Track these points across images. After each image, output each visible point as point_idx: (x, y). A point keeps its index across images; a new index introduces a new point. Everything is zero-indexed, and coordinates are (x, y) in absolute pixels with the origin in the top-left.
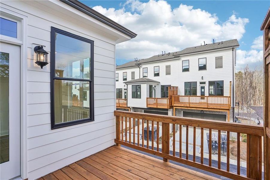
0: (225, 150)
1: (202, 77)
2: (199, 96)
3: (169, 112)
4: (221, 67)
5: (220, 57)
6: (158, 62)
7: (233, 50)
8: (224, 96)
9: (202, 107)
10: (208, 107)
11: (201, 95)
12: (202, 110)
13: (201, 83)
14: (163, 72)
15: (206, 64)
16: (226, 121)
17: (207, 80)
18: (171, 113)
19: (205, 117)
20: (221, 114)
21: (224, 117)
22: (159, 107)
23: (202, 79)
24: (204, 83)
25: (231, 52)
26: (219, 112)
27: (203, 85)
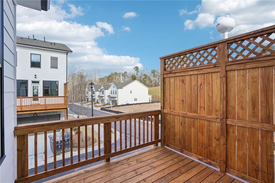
0: (69, 146)
1: (35, 75)
2: (30, 97)
4: (56, 67)
5: (56, 57)
7: (67, 54)
8: (59, 96)
9: (39, 109)
10: (47, 109)
11: (33, 96)
12: (34, 113)
13: (33, 82)
15: (40, 61)
16: (60, 120)
17: (41, 79)
19: (38, 121)
20: (56, 114)
21: (59, 116)
23: (35, 78)
24: (38, 82)
25: (65, 55)
26: (54, 112)
27: (35, 85)
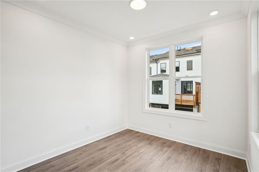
3: (194, 109)
6: (178, 57)
14: (183, 67)
18: (196, 110)
22: (183, 104)
